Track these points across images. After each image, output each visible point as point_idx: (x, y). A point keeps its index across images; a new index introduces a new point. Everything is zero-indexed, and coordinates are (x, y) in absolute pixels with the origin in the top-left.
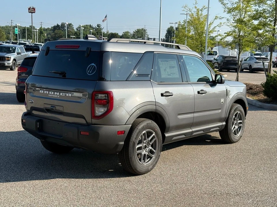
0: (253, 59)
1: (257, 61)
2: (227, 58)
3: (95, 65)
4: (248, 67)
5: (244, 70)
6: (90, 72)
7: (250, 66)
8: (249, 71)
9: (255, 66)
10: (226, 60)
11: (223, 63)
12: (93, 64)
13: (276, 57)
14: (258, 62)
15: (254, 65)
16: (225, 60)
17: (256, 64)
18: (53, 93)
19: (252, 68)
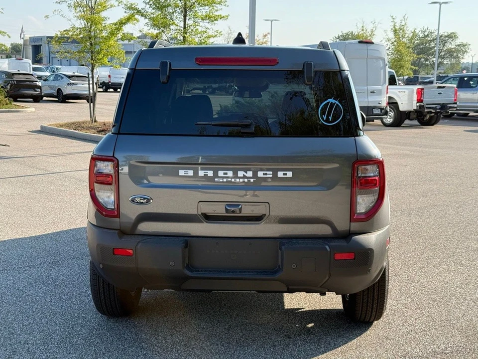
0: (62, 78)
1: (72, 82)
2: (15, 76)
3: (337, 102)
4: (55, 92)
5: (45, 98)
6: (328, 118)
7: (59, 90)
8: (57, 99)
9: (68, 90)
10: (14, 79)
11: (11, 86)
12: (331, 100)
13: (109, 74)
14: (73, 84)
15: (66, 88)
16: (14, 81)
17: (69, 87)
18: (230, 174)
19: (63, 93)
